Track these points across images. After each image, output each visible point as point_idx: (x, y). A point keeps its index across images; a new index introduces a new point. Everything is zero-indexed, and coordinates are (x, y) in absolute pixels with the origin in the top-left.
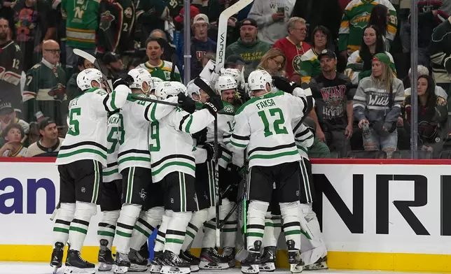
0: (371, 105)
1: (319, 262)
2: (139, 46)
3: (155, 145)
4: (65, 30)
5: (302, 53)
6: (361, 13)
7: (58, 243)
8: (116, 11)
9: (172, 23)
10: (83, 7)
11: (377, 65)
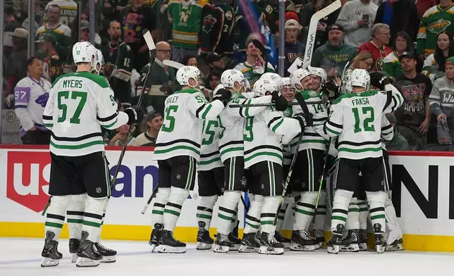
0: (445, 103)
1: (395, 243)
2: (238, 47)
3: (249, 136)
4: (172, 32)
5: (384, 56)
6: (437, 20)
7: (157, 224)
8: (218, 15)
9: (267, 27)
10: (188, 12)
11: (450, 68)
